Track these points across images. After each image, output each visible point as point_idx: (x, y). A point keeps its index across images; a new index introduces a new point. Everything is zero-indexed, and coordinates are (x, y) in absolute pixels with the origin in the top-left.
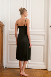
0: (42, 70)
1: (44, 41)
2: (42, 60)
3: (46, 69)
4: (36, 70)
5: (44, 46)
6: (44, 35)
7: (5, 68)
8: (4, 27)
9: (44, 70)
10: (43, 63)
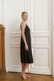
0: (47, 76)
1: (48, 43)
2: (47, 65)
3: (52, 75)
4: (40, 75)
5: (48, 49)
6: (48, 37)
7: (7, 72)
8: (5, 30)
9: (48, 76)
10: (48, 68)
